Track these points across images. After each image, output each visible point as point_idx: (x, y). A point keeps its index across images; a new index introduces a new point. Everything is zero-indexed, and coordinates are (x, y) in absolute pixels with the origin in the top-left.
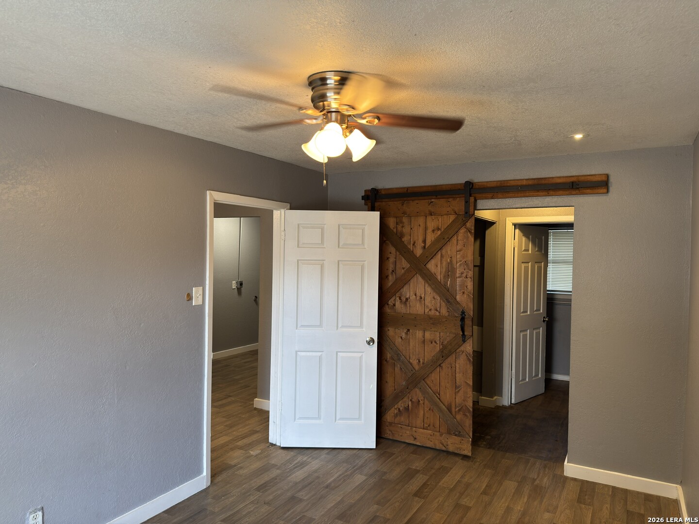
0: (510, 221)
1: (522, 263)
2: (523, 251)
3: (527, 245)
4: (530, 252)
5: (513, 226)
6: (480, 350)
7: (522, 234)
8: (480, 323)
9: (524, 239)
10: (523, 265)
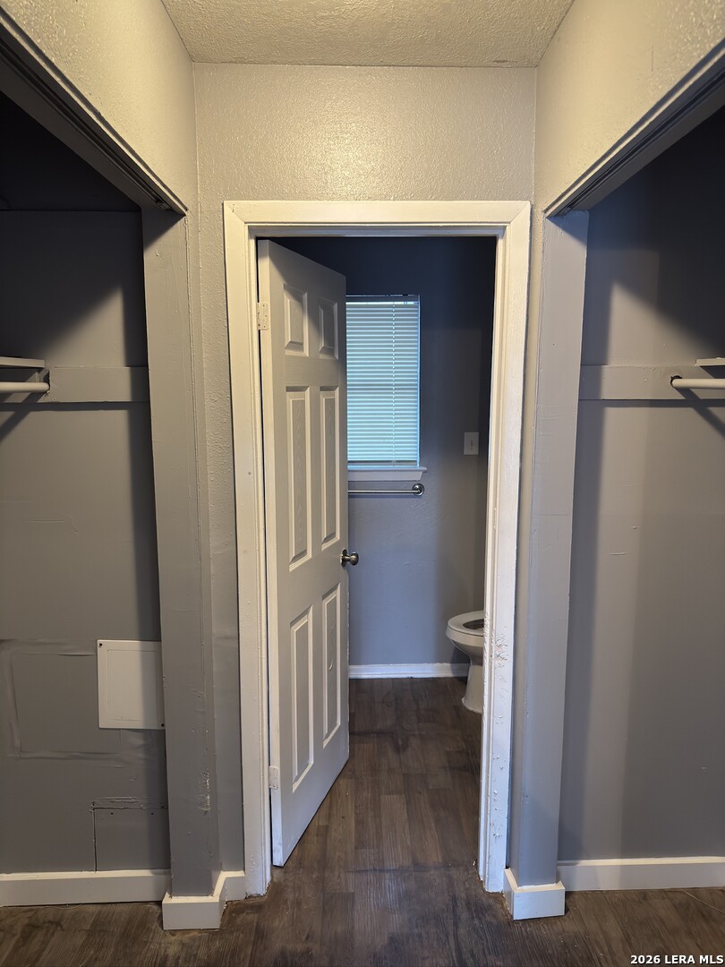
0: (240, 217)
1: (289, 389)
2: (288, 347)
3: (297, 329)
4: (306, 352)
5: (253, 242)
6: (154, 726)
7: (280, 282)
8: (150, 629)
9: (288, 301)
10: (291, 398)
